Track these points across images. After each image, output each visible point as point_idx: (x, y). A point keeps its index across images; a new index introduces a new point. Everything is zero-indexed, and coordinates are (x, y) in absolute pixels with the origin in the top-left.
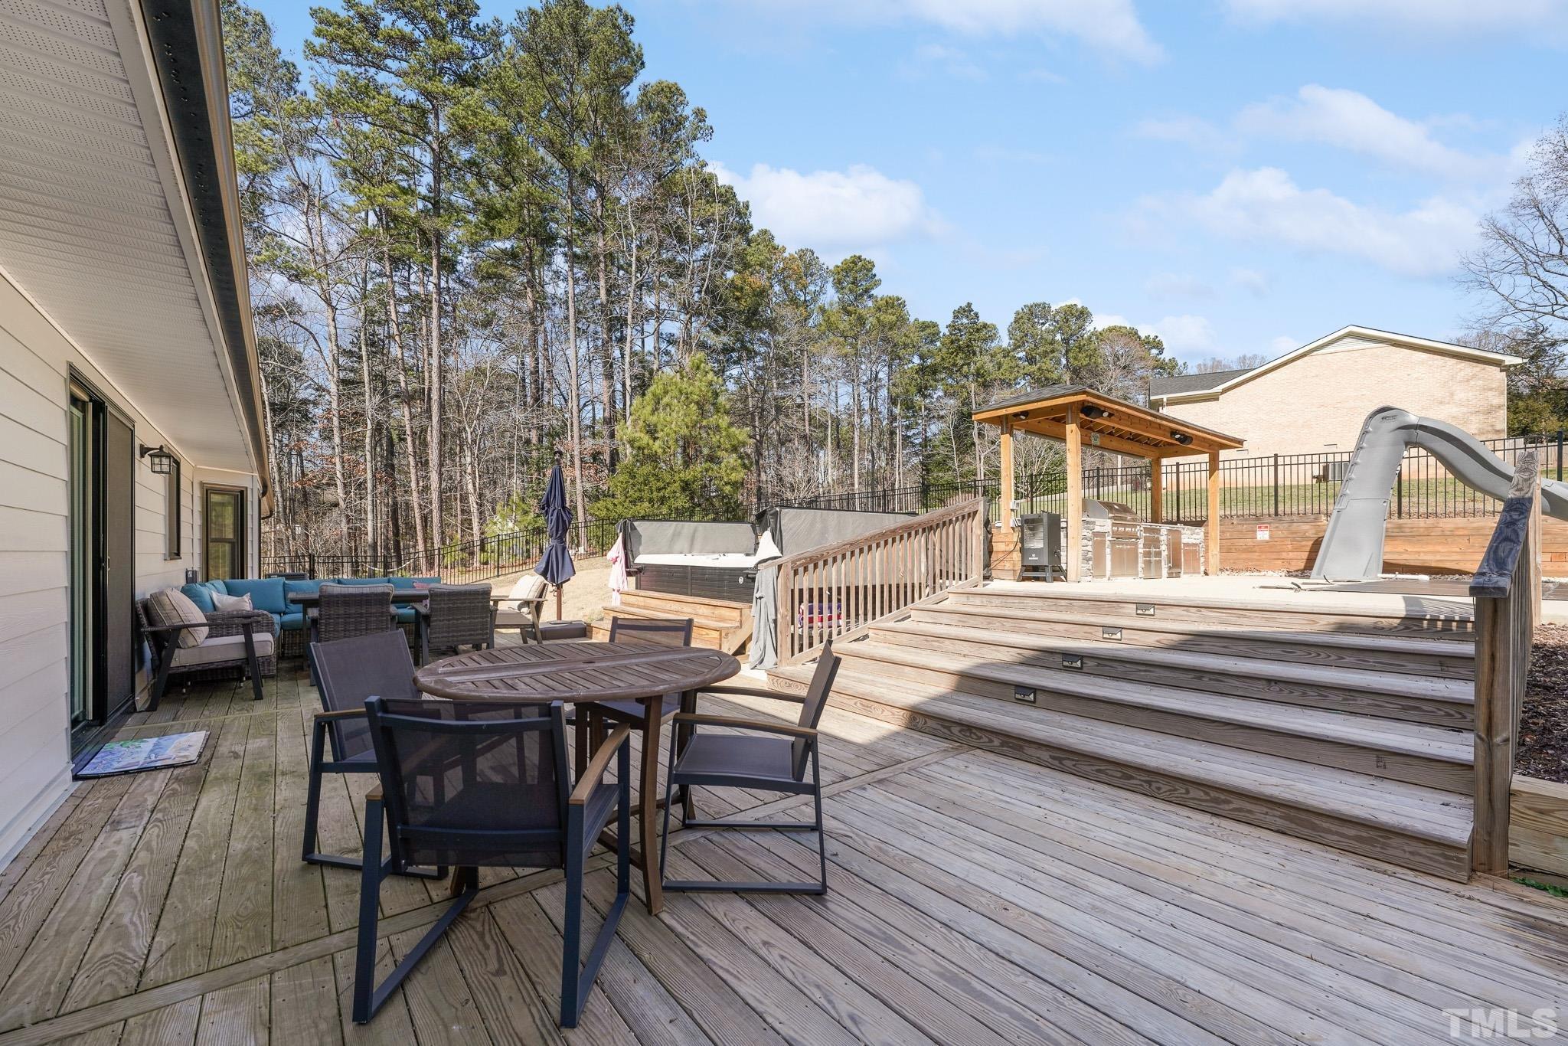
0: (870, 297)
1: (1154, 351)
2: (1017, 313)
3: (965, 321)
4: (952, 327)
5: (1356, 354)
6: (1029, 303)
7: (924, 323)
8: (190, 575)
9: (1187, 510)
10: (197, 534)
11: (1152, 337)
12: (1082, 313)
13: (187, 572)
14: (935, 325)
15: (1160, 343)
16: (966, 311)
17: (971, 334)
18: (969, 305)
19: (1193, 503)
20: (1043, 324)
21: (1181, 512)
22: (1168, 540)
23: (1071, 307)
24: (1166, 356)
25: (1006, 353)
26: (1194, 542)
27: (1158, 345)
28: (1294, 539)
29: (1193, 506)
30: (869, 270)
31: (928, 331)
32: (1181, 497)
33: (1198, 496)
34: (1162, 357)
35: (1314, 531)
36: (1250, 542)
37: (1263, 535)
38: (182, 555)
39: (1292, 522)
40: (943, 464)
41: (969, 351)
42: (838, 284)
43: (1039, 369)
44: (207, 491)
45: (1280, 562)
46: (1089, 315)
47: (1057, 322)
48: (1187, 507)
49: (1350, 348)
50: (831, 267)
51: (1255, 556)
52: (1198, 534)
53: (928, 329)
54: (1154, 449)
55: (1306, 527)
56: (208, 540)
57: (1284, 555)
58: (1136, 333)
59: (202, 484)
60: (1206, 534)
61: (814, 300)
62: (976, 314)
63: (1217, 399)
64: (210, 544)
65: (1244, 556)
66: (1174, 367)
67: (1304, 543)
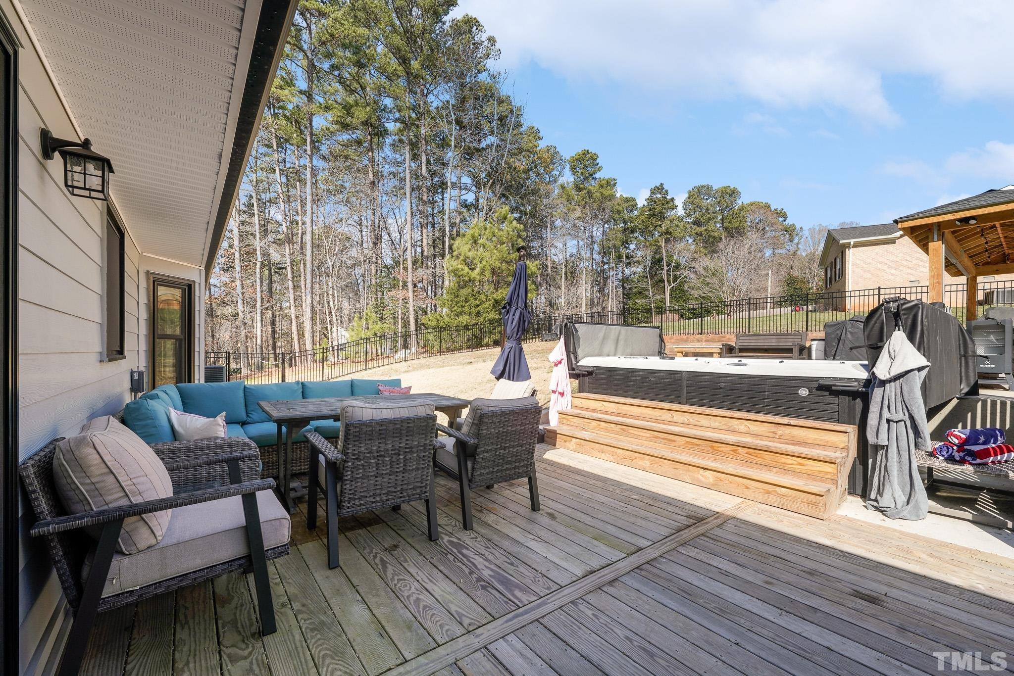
0: (595, 179)
1: (781, 219)
2: (689, 192)
3: (659, 196)
4: (650, 200)
6: (698, 184)
7: (626, 198)
8: (136, 377)
10: (143, 330)
11: (779, 209)
12: (733, 192)
13: (132, 373)
14: (634, 200)
15: (785, 213)
16: (660, 189)
17: (663, 204)
18: (662, 185)
20: (707, 199)
23: (726, 188)
24: (789, 222)
25: (681, 219)
27: (783, 215)
30: (595, 160)
31: (629, 204)
34: (786, 222)
38: (126, 354)
40: (641, 293)
41: (661, 217)
42: (573, 170)
43: (706, 230)
44: (157, 281)
46: (738, 193)
47: (716, 198)
50: (568, 158)
53: (631, 203)
56: (155, 336)
58: (769, 206)
59: (148, 273)
61: (555, 181)
62: (667, 191)
63: (894, 243)
64: (157, 340)
66: (794, 230)
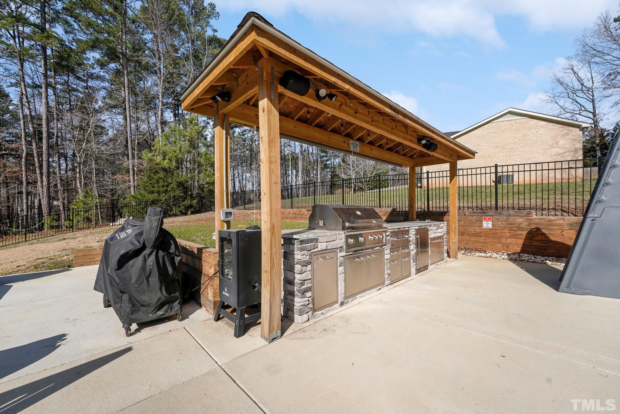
5: (513, 122)
9: (434, 202)
19: (438, 196)
21: (430, 202)
22: (417, 239)
26: (439, 235)
28: (511, 229)
29: (438, 198)
32: (430, 192)
33: (441, 192)
35: (526, 223)
36: (478, 230)
37: (487, 225)
39: (510, 215)
45: (500, 245)
48: (434, 199)
49: (510, 119)
51: (482, 239)
52: (442, 228)
54: (409, 159)
55: (520, 220)
57: (504, 240)
60: (448, 226)
65: (474, 239)
67: (519, 232)
